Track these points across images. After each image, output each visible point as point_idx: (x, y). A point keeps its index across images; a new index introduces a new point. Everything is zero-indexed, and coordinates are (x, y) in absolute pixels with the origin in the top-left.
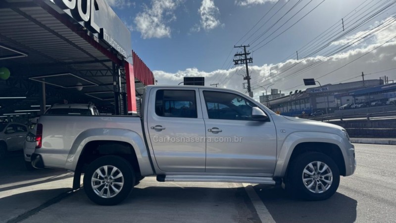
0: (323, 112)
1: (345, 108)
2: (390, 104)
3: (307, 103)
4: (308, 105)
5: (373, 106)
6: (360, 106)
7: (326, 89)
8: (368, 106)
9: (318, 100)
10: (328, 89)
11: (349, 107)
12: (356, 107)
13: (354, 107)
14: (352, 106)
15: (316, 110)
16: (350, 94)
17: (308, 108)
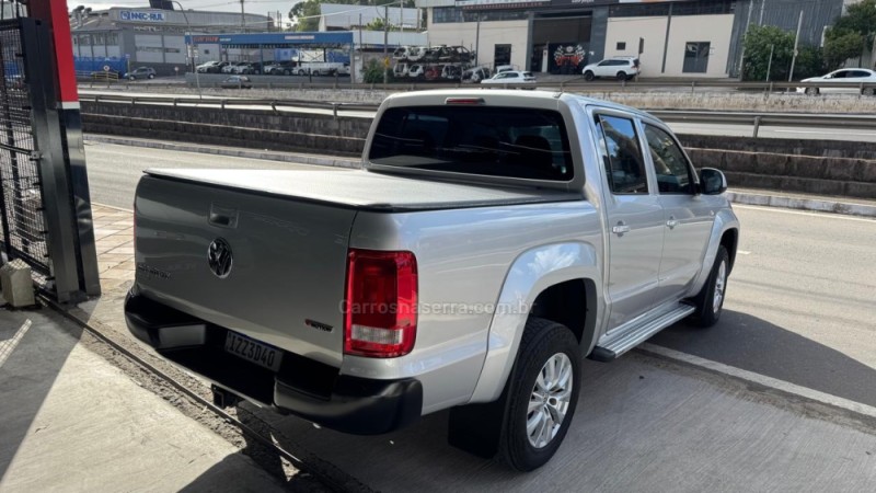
0: (153, 71)
1: (210, 70)
2: (299, 75)
3: (111, 45)
4: (115, 51)
5: (268, 74)
6: (241, 69)
7: (159, 15)
8: (257, 72)
9: (140, 40)
10: (163, 16)
11: (217, 70)
12: (233, 72)
13: (229, 70)
14: (225, 69)
15: (136, 65)
16: (222, 40)
17: (115, 58)
